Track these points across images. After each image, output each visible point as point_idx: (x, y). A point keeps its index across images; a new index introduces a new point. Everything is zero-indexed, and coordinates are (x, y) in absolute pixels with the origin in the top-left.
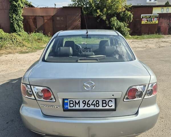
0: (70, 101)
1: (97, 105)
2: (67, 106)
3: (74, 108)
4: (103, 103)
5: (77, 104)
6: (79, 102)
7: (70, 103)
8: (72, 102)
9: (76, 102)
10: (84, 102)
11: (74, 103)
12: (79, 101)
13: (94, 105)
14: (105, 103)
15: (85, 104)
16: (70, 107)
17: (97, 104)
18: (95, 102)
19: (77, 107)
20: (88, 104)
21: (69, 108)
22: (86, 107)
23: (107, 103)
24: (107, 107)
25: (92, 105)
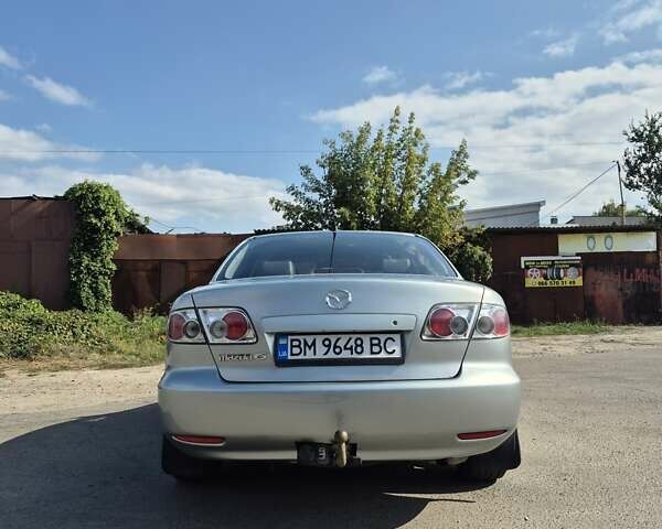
0: (292, 341)
1: (359, 349)
2: (284, 354)
3: (301, 357)
4: (372, 345)
5: (310, 348)
6: (314, 343)
7: (292, 346)
8: (297, 343)
9: (306, 343)
10: (327, 343)
11: (302, 346)
12: (314, 341)
13: (351, 348)
14: (378, 345)
15: (329, 346)
16: (292, 355)
17: (357, 346)
18: (352, 343)
19: (310, 355)
20: (335, 347)
21: (290, 357)
22: (331, 355)
23: (382, 345)
24: (383, 355)
25: (345, 348)
